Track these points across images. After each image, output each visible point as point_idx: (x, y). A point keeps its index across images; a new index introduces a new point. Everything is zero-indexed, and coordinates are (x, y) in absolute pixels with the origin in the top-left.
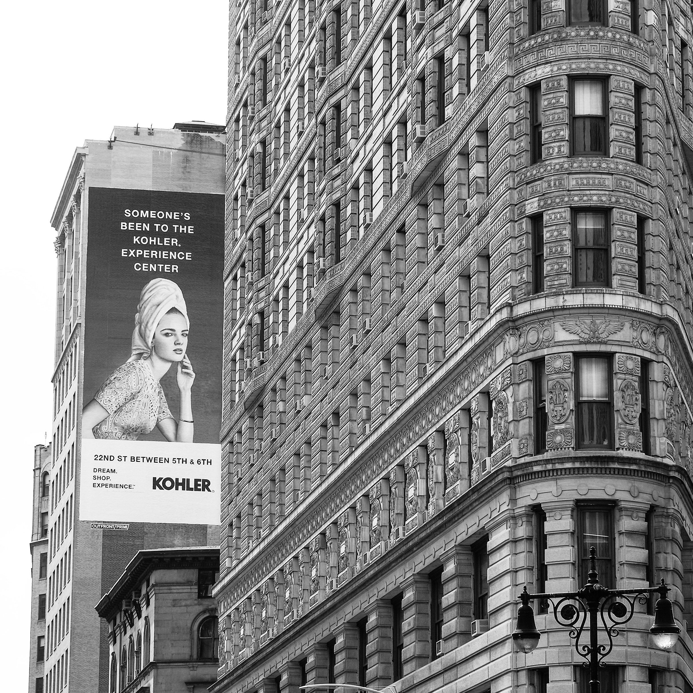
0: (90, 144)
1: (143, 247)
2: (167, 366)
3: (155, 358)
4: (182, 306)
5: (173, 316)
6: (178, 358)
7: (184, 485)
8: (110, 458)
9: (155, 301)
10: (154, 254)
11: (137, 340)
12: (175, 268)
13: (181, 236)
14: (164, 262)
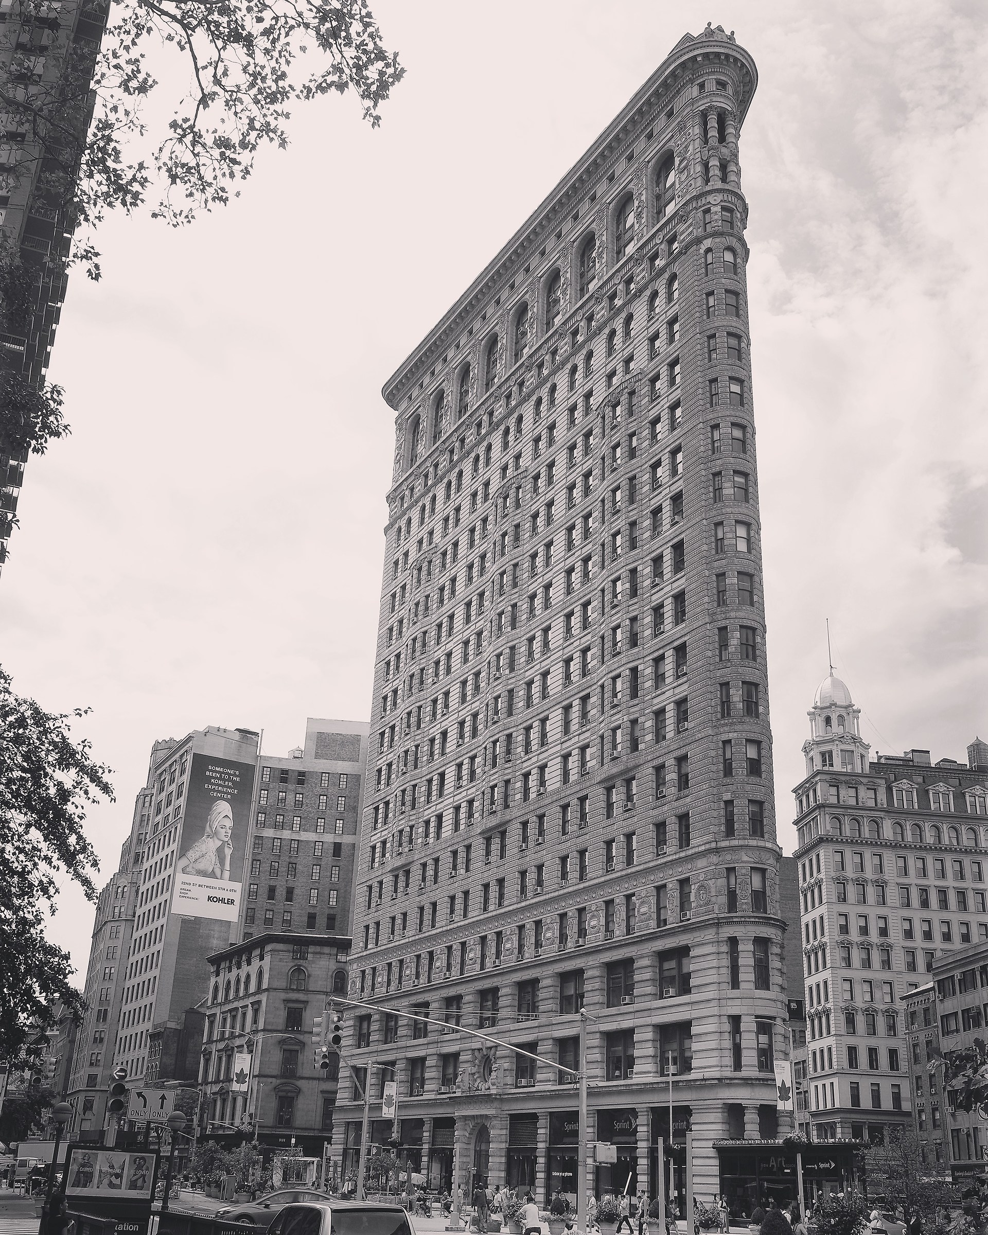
0: (196, 732)
1: (216, 785)
2: (220, 843)
3: (215, 838)
4: (231, 816)
5: (226, 819)
6: (226, 839)
7: (223, 901)
8: (190, 884)
9: (218, 811)
10: (220, 788)
11: (208, 829)
12: (229, 796)
13: (234, 782)
14: (225, 793)
